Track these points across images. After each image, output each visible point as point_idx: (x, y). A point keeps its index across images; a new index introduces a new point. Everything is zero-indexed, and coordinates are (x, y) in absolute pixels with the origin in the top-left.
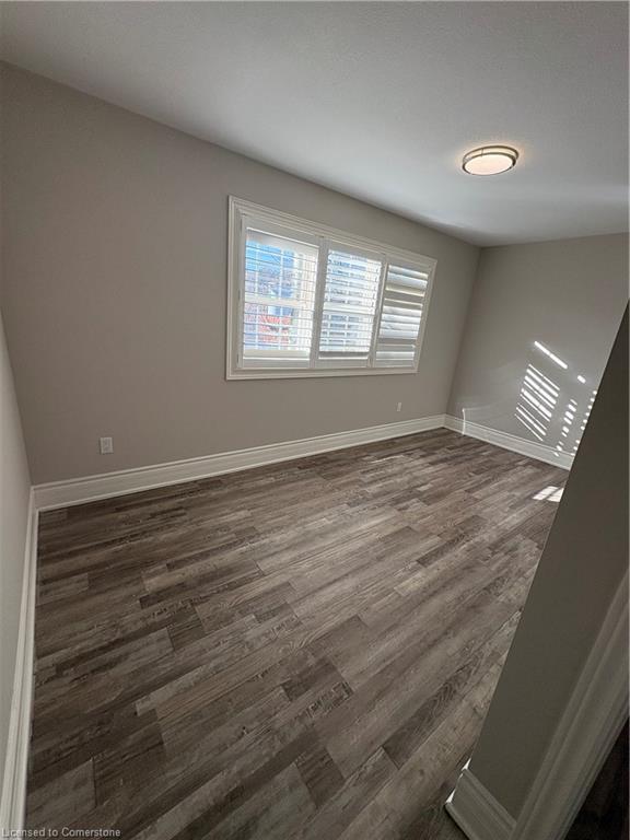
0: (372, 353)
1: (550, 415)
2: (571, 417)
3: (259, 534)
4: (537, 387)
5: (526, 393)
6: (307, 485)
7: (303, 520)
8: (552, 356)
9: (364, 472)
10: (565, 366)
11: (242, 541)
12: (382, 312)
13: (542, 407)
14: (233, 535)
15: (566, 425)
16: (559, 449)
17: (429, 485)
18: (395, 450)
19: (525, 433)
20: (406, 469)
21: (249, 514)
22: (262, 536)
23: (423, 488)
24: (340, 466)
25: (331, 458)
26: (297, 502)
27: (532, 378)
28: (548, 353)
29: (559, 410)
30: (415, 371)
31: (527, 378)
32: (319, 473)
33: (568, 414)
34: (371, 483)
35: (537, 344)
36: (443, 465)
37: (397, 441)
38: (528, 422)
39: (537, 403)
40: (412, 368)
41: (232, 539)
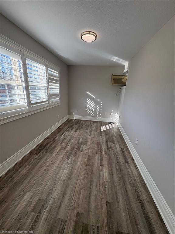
0: (48, 101)
1: (94, 109)
2: (98, 109)
3: (45, 201)
4: (90, 103)
5: (88, 105)
6: (46, 160)
7: (58, 177)
8: (92, 95)
9: (61, 144)
10: (95, 97)
11: (40, 213)
12: (49, 85)
13: (92, 108)
14: (33, 213)
15: (98, 111)
16: (97, 117)
17: (81, 139)
18: (63, 131)
19: (89, 115)
20: (71, 136)
21: (32, 194)
22: (48, 200)
23: (81, 140)
24: (51, 145)
25: (45, 143)
26: (48, 170)
27: (88, 101)
28: (91, 94)
29: (95, 108)
30: (60, 104)
31: (87, 101)
32: (46, 152)
33: (97, 108)
34: (66, 146)
35: (88, 92)
36: (78, 131)
37: (61, 127)
38: (90, 113)
39: (91, 107)
40: (59, 103)
41: (34, 216)
